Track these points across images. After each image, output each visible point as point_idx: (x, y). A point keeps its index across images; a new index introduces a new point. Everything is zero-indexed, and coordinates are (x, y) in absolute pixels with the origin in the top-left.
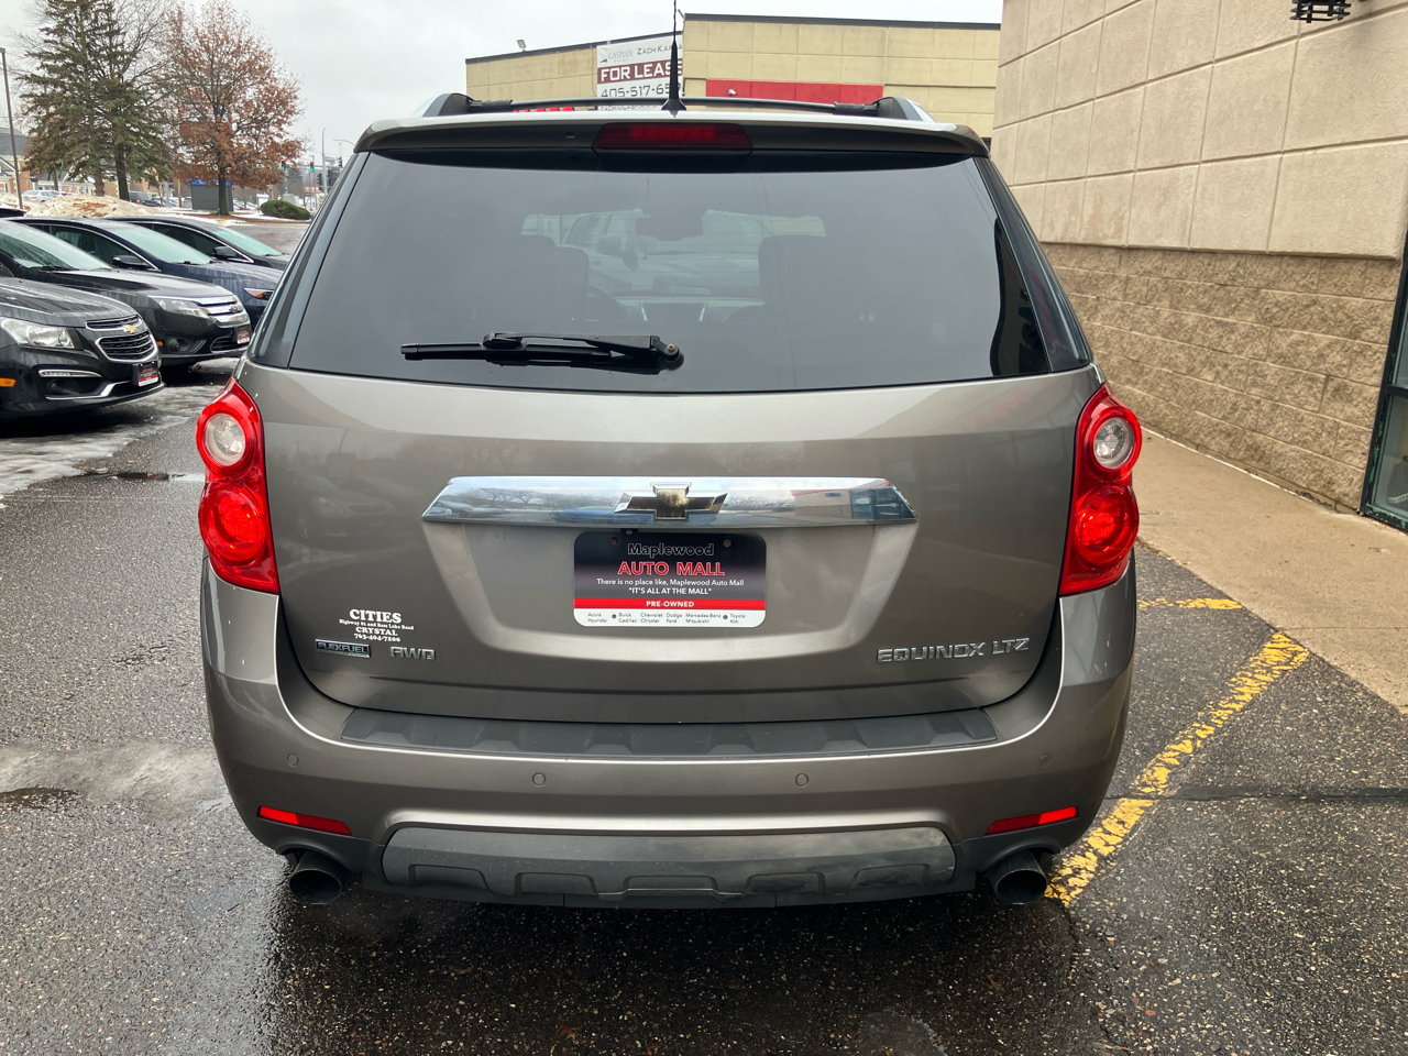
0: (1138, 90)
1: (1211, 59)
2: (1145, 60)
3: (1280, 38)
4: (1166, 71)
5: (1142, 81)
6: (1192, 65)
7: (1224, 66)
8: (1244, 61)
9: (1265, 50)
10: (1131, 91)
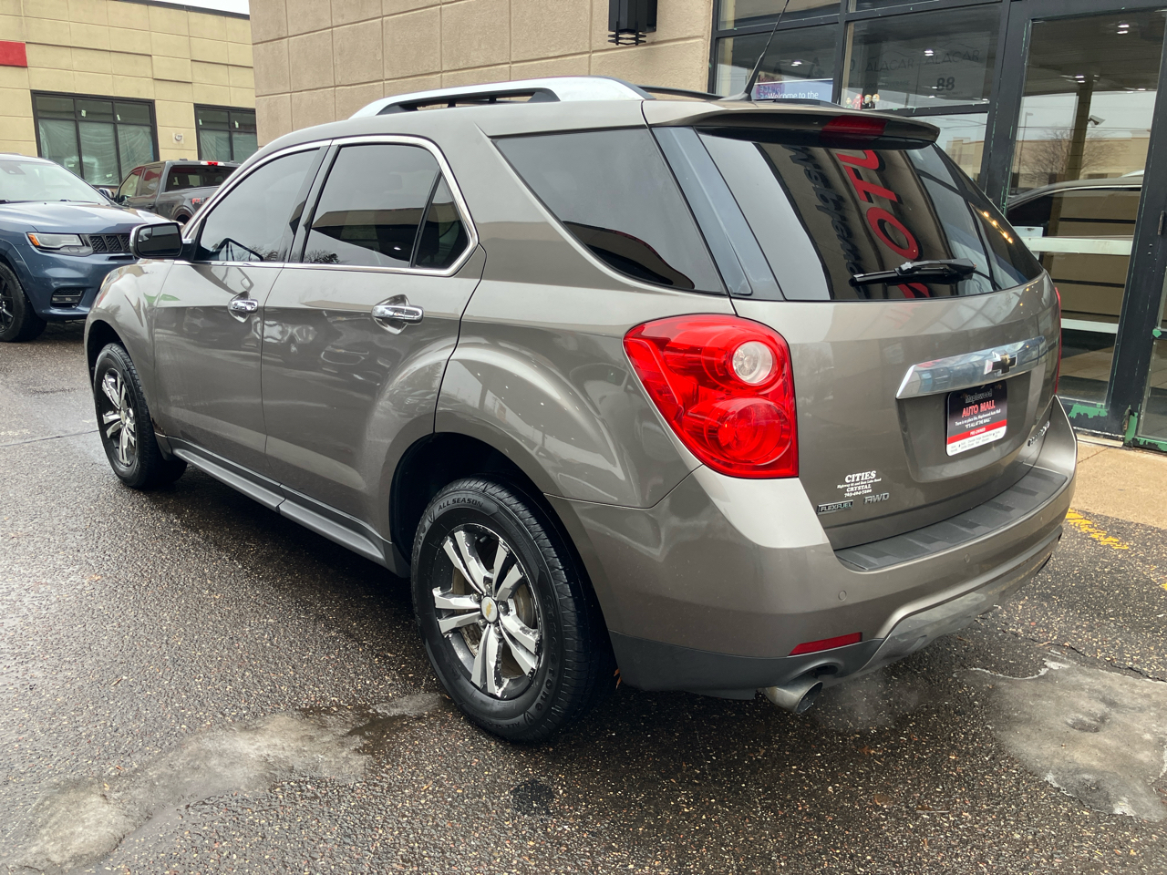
0: (434, 76)
1: (507, 61)
2: (438, 55)
3: (574, 52)
4: (461, 65)
5: (436, 70)
6: (488, 63)
7: (523, 67)
8: (541, 64)
9: (559, 59)
10: (425, 77)
